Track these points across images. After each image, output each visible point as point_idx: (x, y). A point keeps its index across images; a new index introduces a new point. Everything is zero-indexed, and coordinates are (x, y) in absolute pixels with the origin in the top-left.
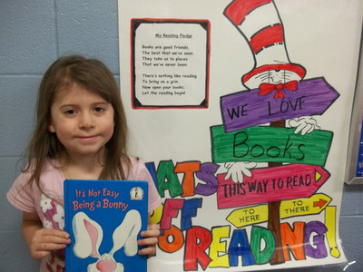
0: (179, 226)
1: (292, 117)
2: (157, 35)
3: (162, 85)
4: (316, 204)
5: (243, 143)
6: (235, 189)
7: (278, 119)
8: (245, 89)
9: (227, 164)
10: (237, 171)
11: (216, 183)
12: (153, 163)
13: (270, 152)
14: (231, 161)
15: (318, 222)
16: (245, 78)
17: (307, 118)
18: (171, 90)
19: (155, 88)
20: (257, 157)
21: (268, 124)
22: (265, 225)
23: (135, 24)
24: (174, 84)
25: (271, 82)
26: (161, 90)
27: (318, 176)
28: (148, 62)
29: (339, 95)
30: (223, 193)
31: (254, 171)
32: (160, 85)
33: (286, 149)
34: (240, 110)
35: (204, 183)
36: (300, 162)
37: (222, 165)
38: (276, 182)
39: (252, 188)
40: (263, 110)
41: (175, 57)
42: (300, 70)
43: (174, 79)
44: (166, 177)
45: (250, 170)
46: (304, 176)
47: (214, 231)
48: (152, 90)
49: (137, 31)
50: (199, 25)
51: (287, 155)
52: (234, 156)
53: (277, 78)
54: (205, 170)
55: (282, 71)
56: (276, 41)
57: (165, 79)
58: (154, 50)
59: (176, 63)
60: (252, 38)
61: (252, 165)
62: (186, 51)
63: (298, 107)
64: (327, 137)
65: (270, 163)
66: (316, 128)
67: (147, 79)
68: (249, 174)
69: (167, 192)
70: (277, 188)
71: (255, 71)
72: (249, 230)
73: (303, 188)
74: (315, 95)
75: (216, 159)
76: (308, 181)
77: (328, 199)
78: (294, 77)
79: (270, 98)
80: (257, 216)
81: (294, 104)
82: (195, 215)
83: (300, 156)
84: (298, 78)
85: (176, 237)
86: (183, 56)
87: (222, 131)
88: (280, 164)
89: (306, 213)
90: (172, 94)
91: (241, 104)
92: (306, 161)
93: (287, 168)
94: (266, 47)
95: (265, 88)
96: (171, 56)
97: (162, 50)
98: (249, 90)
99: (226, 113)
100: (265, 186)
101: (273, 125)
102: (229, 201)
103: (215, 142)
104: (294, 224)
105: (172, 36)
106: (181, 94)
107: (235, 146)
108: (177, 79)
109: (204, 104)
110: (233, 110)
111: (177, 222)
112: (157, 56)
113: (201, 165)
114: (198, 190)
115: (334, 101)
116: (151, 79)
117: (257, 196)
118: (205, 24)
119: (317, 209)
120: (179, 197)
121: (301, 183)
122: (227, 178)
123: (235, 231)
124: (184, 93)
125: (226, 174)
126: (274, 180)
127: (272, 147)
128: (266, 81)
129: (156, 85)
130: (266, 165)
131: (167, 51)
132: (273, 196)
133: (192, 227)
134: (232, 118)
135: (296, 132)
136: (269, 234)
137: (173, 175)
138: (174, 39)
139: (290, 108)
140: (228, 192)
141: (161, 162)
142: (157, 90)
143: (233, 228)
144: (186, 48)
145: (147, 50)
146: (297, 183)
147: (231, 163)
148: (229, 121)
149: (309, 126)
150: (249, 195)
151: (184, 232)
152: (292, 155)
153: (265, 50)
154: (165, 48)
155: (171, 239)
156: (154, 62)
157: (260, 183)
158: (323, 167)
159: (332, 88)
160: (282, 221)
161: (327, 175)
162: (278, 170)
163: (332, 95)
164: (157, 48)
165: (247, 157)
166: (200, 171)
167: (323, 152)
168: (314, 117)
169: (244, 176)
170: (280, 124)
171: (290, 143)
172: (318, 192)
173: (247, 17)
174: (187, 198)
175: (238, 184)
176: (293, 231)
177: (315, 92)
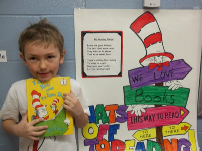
0: (107, 139)
1: (166, 81)
2: (95, 39)
3: (98, 65)
4: (182, 129)
5: (141, 94)
6: (137, 119)
7: (159, 82)
8: (141, 66)
9: (132, 106)
10: (138, 109)
11: (126, 116)
12: (93, 106)
13: (156, 99)
14: (134, 104)
15: (185, 140)
16: (141, 61)
17: (175, 81)
18: (103, 68)
19: (94, 67)
20: (148, 102)
21: (154, 84)
22: (155, 140)
23: (83, 34)
24: (104, 65)
25: (155, 63)
26: (97, 68)
27: (182, 112)
28: (90, 53)
29: (192, 69)
30: (131, 121)
31: (147, 109)
32: (97, 65)
33: (164, 98)
34: (139, 77)
35: (120, 116)
36: (172, 104)
37: (130, 106)
38: (159, 115)
39: (146, 118)
40: (151, 77)
41: (104, 50)
42: (171, 56)
43: (104, 62)
44: (100, 113)
45: (145, 109)
46: (174, 113)
47: (126, 143)
48: (92, 68)
49: (84, 38)
50: (117, 34)
51: (165, 101)
52: (136, 101)
53: (159, 60)
54: (121, 109)
55: (161, 57)
56: (157, 41)
57: (100, 62)
58: (94, 47)
59: (105, 53)
60: (145, 40)
61: (146, 106)
62: (111, 47)
63: (170, 75)
64: (187, 91)
65: (155, 105)
66: (180, 86)
67: (90, 62)
68: (144, 111)
69: (100, 121)
70: (160, 119)
71: (147, 57)
72: (146, 143)
73: (174, 119)
74: (179, 69)
75: (127, 103)
76: (177, 115)
77: (189, 126)
78: (167, 59)
79: (155, 71)
80: (150, 135)
81: (167, 74)
82: (116, 133)
83: (172, 101)
84: (169, 60)
85: (106, 146)
86: (109, 50)
87: (130, 88)
88: (161, 105)
89: (177, 133)
90: (103, 70)
91: (139, 74)
92: (176, 104)
93: (165, 108)
94: (152, 44)
95: (152, 66)
96: (102, 50)
97: (98, 47)
98: (144, 67)
99: (131, 79)
100: (153, 117)
101: (157, 85)
102: (134, 126)
103: (126, 94)
104: (171, 140)
105: (103, 40)
106: (107, 69)
107: (136, 96)
108: (105, 62)
109: (120, 75)
110: (135, 77)
111: (106, 137)
112: (95, 50)
113: (118, 106)
114: (117, 120)
115: (189, 72)
116: (92, 62)
117: (149, 123)
118: (120, 33)
119: (184, 132)
120: (107, 124)
121: (173, 116)
122: (132, 113)
123: (138, 143)
124: (109, 69)
125: (132, 111)
126: (158, 114)
127: (156, 97)
128: (153, 62)
129: (94, 65)
130: (153, 106)
131: (100, 47)
132: (158, 123)
133: (114, 140)
134: (135, 81)
135: (169, 88)
136: (157, 145)
137: (104, 112)
138: (104, 41)
139: (166, 76)
140: (133, 121)
141: (97, 105)
142: (95, 68)
143: (137, 141)
144: (110, 45)
145: (90, 47)
146: (171, 116)
147: (135, 105)
148: (133, 83)
149: (176, 85)
150: (145, 123)
151: (110, 143)
152: (168, 101)
153: (152, 46)
154: (99, 46)
155: (103, 146)
156: (93, 53)
157: (150, 116)
158: (185, 107)
159: (188, 65)
160: (164, 138)
161: (187, 112)
162: (159, 109)
163: (188, 69)
164: (95, 46)
165: (143, 102)
166: (118, 110)
167: (185, 99)
168: (179, 80)
169: (142, 112)
170: (161, 84)
171: (166, 94)
172: (183, 121)
173: (142, 29)
174: (111, 124)
175: (139, 117)
176: (171, 144)
177: (179, 67)
